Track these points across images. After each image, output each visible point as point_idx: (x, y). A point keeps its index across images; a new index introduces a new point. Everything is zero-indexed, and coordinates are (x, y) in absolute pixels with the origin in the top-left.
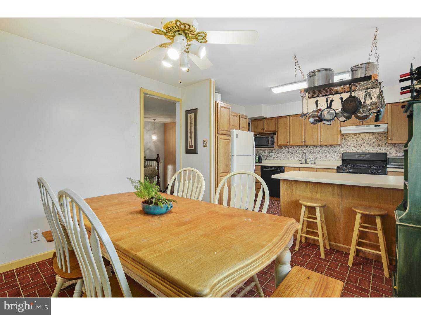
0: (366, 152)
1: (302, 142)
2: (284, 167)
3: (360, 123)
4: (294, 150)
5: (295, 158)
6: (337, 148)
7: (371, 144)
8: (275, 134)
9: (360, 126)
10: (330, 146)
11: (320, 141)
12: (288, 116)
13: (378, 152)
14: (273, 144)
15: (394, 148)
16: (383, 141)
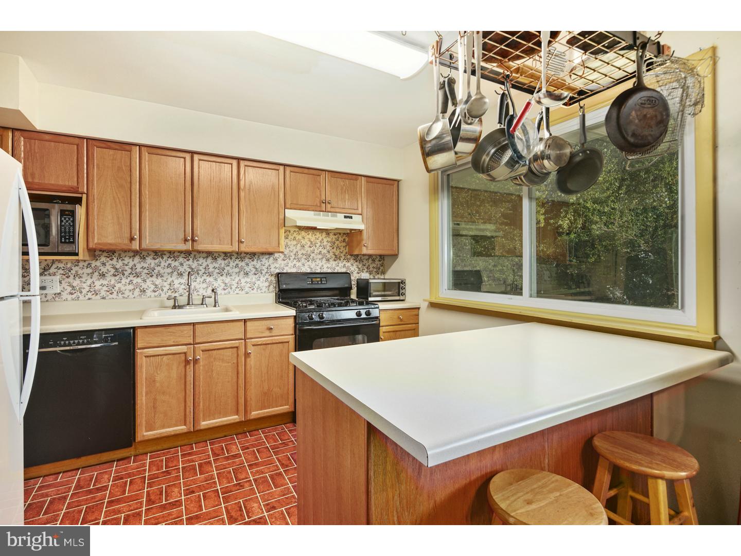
1: (186, 240)
2: (134, 328)
3: (320, 206)
4: (143, 264)
5: (149, 293)
6: (264, 260)
8: (78, 201)
9: (321, 213)
11: (240, 242)
12: (133, 147)
14: (73, 242)
15: (356, 263)
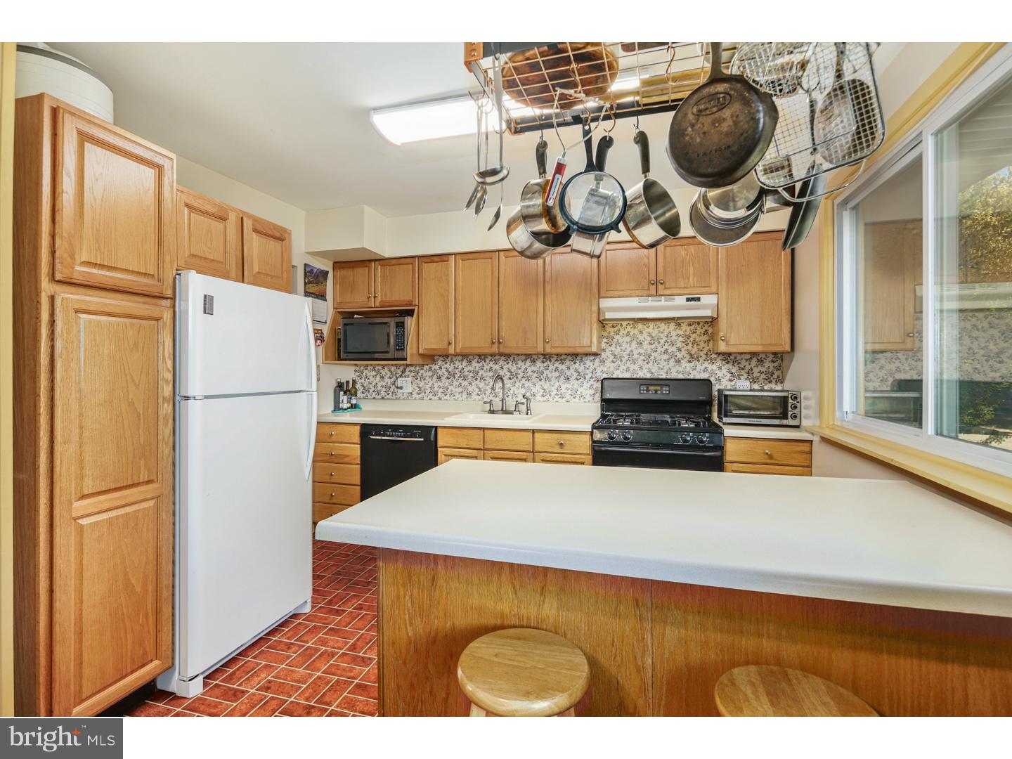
0: (661, 377)
1: (493, 343)
2: (436, 428)
3: (649, 289)
5: (474, 396)
6: (588, 362)
7: (672, 355)
8: (410, 313)
9: (650, 298)
10: (570, 358)
11: (546, 342)
12: (450, 257)
13: (689, 377)
14: (403, 349)
15: (727, 366)
16: (702, 345)
